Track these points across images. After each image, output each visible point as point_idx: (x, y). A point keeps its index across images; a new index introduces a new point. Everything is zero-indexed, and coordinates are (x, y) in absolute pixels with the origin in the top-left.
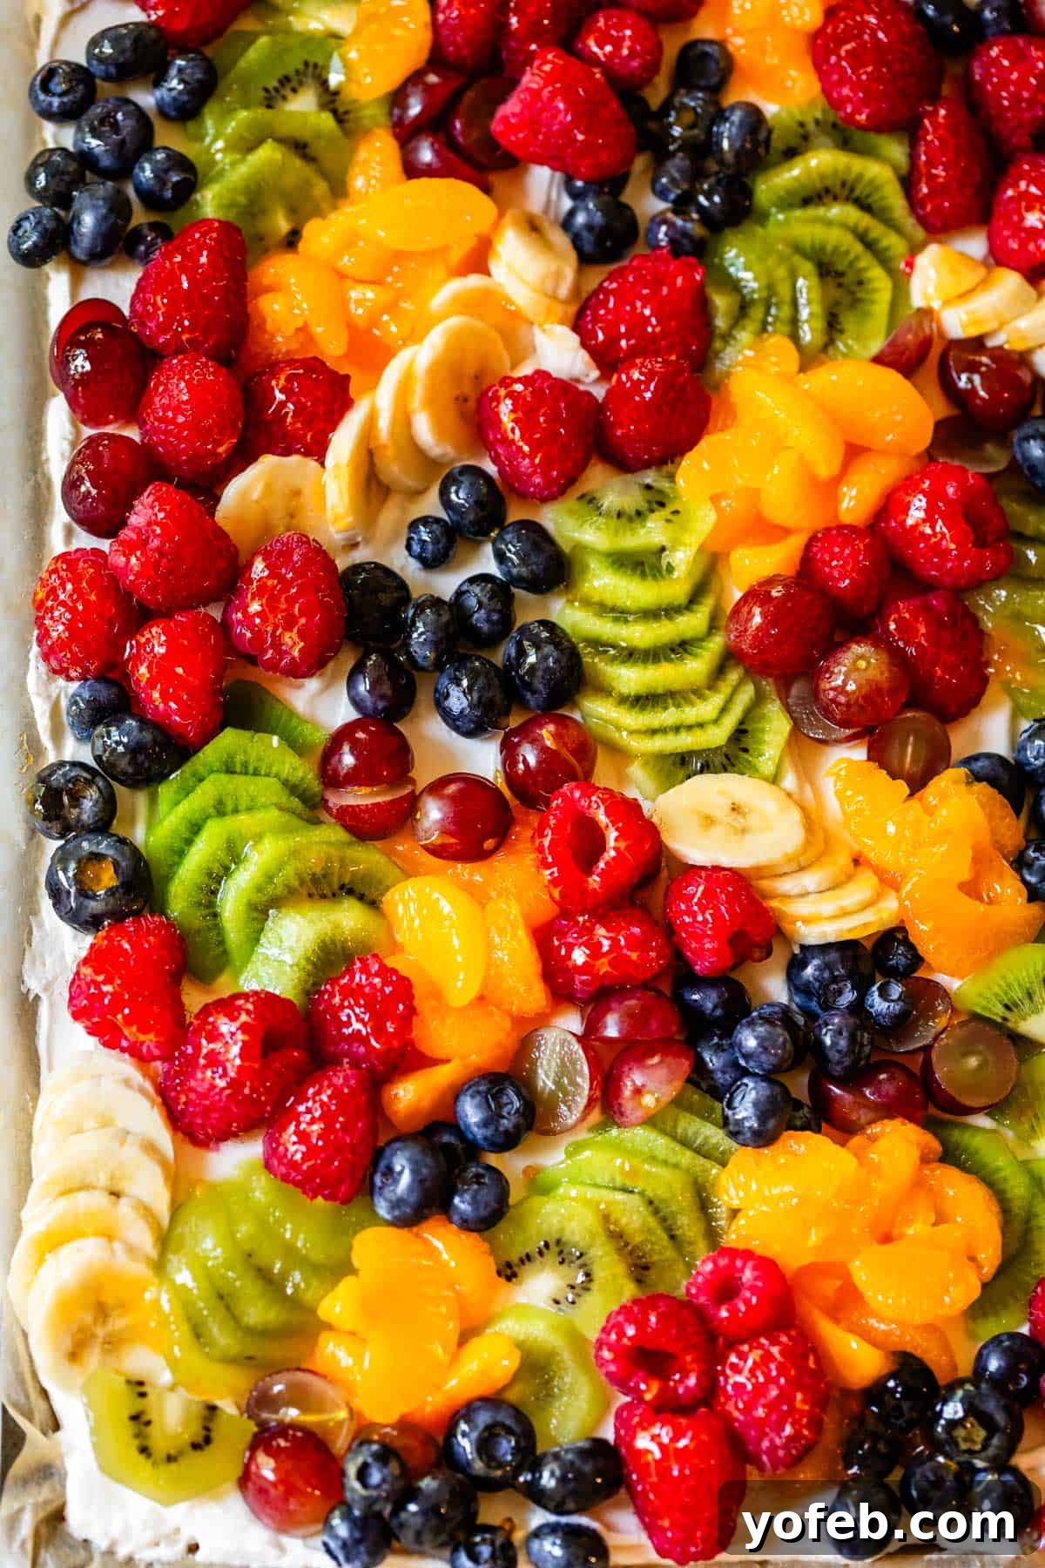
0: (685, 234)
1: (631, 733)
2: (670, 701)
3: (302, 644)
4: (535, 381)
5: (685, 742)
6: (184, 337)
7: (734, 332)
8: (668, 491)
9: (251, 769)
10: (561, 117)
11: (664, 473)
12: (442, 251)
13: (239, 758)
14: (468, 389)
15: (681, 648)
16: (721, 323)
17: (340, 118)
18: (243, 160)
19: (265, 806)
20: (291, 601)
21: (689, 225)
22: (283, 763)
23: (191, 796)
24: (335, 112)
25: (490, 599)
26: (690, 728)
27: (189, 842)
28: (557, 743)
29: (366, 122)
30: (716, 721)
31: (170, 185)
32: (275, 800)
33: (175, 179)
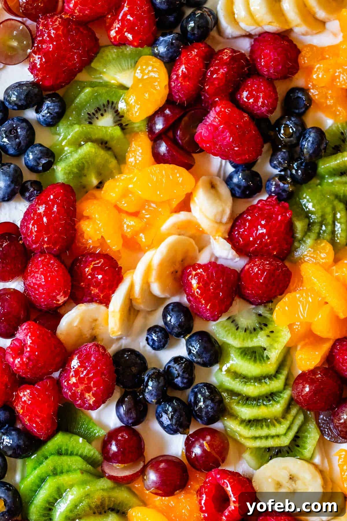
0: (284, 190)
1: (246, 438)
2: (264, 424)
3: (94, 399)
4: (209, 268)
5: (271, 443)
6: (45, 246)
7: (304, 239)
8: (268, 317)
9: (69, 452)
10: (228, 138)
11: (268, 309)
12: (169, 202)
13: (63, 448)
14: (178, 267)
15: (271, 397)
16: (299, 235)
17: (123, 128)
18: (76, 151)
19: (75, 470)
20: (90, 380)
21: (286, 186)
22: (85, 448)
23: (41, 466)
24: (121, 125)
25: (183, 372)
26: (273, 437)
27: (39, 487)
28: (211, 449)
29: (136, 129)
30: (285, 434)
31: (41, 165)
32: (80, 467)
33: (44, 162)
